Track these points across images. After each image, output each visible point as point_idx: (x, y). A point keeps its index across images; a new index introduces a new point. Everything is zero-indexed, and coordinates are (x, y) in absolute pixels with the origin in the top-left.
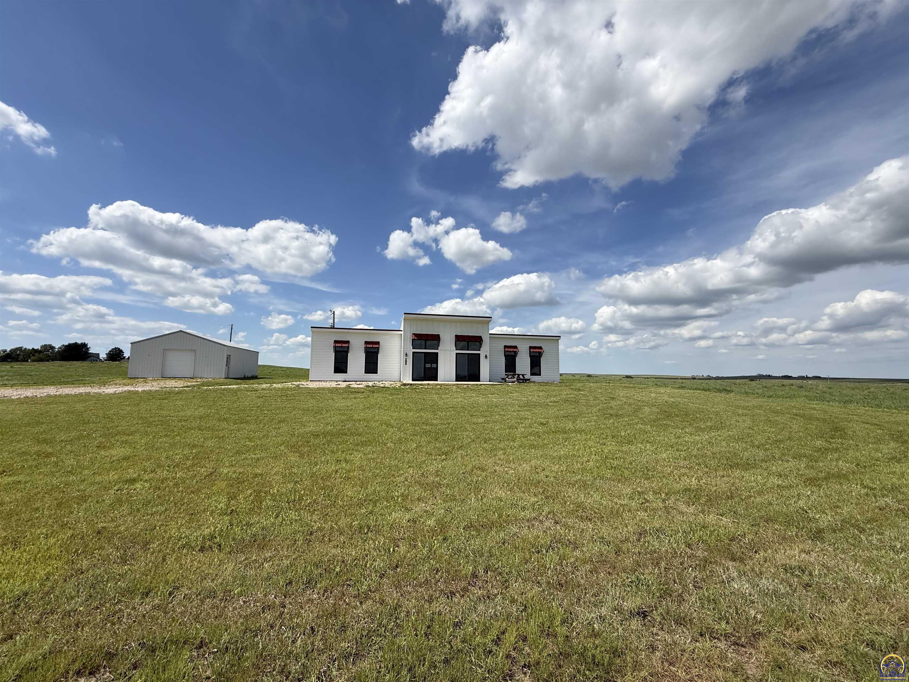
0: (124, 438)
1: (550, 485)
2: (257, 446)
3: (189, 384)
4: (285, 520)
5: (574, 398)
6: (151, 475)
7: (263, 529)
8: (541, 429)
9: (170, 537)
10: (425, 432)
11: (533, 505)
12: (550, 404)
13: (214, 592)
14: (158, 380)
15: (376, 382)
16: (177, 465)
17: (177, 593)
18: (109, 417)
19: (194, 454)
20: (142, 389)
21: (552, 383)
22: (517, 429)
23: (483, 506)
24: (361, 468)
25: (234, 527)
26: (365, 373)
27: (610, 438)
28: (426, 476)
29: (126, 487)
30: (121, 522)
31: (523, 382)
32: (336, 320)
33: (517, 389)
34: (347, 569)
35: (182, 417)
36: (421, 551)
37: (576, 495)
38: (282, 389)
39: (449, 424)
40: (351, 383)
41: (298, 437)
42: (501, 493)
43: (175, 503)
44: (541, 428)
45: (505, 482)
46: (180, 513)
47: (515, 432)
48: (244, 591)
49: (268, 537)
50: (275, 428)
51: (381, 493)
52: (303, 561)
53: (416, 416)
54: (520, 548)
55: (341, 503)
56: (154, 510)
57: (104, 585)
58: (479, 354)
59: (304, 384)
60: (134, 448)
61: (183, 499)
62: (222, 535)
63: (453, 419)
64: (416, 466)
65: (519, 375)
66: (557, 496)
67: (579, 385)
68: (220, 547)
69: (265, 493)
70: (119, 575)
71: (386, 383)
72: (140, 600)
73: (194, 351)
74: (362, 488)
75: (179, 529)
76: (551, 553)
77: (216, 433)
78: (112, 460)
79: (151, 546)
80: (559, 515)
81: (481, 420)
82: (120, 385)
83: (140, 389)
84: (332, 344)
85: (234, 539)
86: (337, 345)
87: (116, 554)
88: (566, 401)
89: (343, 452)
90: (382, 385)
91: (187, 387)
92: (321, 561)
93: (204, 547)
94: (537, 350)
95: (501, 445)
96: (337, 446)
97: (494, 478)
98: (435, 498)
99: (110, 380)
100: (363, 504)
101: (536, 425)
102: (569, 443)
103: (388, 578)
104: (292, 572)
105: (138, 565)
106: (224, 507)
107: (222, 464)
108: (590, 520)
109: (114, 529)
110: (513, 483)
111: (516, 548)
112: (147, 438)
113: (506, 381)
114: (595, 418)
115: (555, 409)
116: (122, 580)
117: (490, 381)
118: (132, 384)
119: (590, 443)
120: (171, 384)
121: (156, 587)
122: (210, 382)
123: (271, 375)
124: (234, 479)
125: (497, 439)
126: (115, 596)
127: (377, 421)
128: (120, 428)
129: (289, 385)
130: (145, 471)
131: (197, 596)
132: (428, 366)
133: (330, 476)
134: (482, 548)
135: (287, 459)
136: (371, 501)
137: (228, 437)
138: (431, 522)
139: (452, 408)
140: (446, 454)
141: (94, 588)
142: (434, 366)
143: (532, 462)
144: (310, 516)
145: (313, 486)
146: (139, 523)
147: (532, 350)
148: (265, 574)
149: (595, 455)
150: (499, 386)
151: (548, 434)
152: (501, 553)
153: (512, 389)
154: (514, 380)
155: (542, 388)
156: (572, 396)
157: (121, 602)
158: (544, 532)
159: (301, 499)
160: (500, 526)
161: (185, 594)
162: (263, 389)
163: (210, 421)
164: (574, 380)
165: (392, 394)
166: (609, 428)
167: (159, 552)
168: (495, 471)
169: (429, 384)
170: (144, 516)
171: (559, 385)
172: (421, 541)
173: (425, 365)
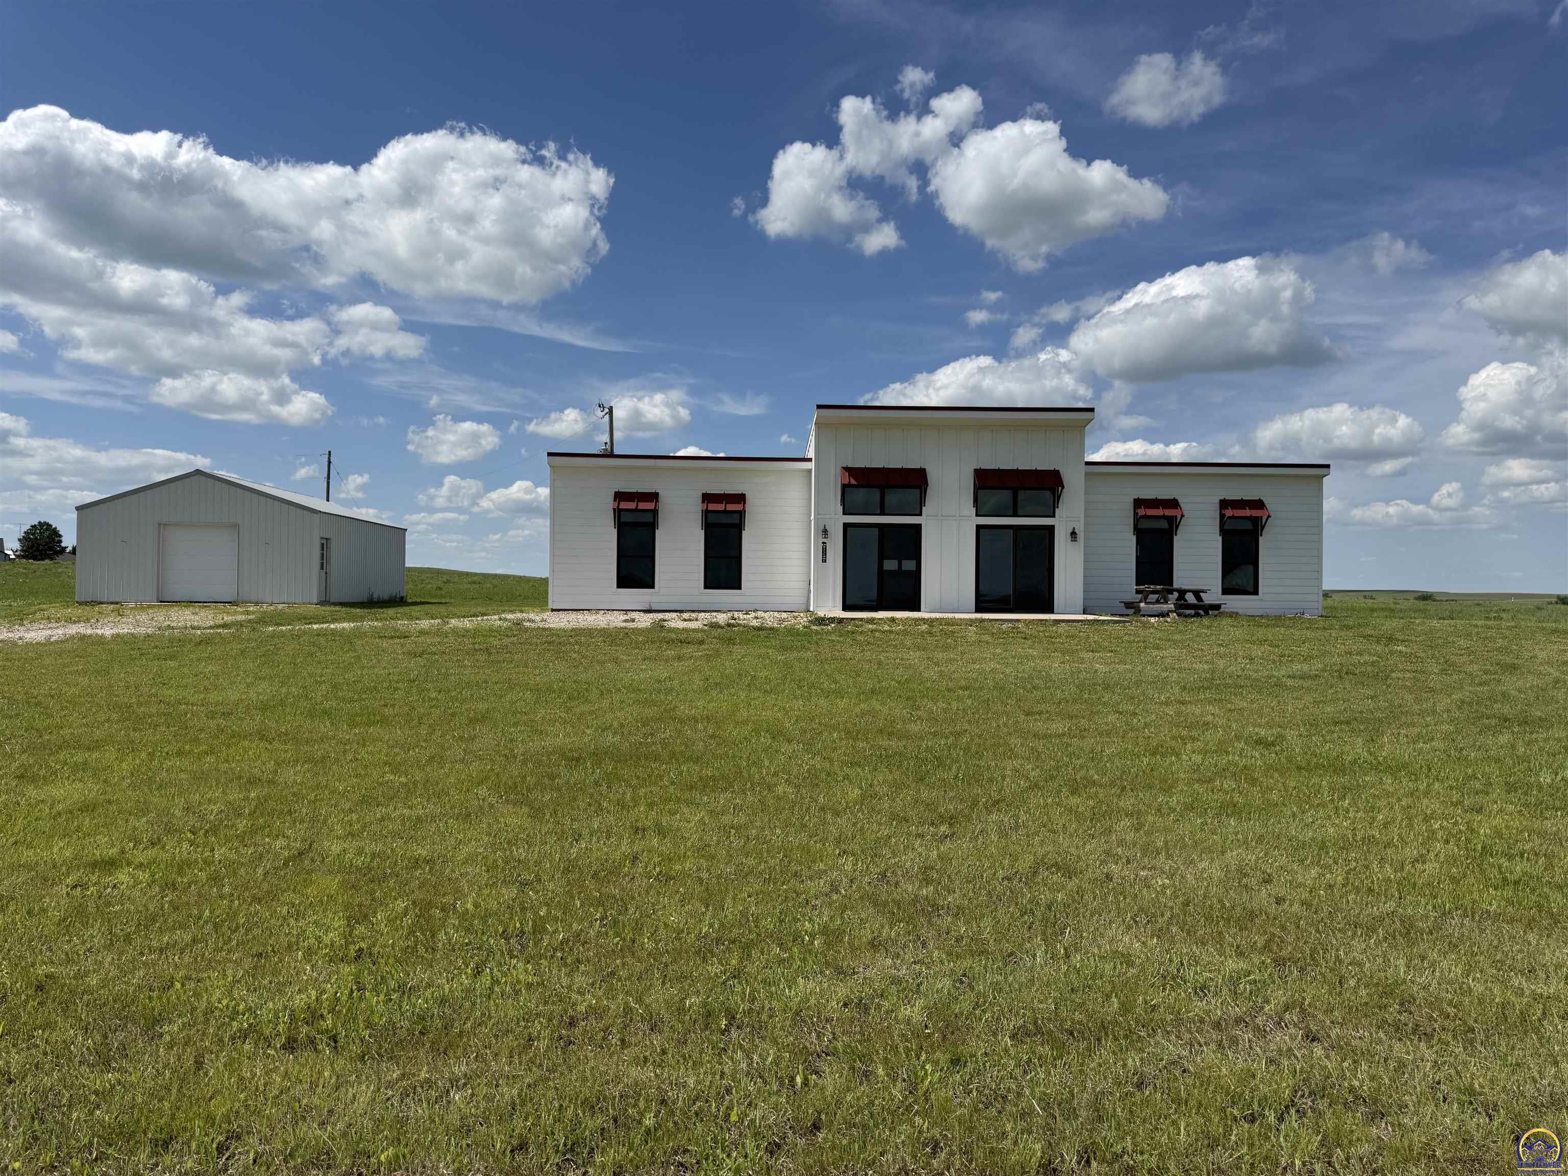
0: (79, 757)
1: (1290, 927)
2: (415, 784)
3: (228, 619)
4: (498, 982)
5: (1373, 664)
6: (151, 853)
7: (443, 1001)
8: (1257, 758)
9: (209, 1011)
10: (887, 759)
11: (1234, 981)
12: (1290, 682)
13: (328, 1154)
14: (149, 607)
15: (736, 615)
16: (214, 830)
17: (236, 1148)
18: (38, 704)
19: (254, 803)
20: (115, 631)
21: (1297, 618)
22: (1178, 755)
23: (1073, 977)
24: (702, 850)
25: (367, 994)
26: (706, 587)
27: (1497, 792)
28: (893, 880)
29: (94, 878)
30: (90, 964)
31: (1197, 615)
32: (617, 435)
33: (1177, 637)
34: (676, 1123)
35: (217, 704)
36: (886, 1088)
37: (1380, 960)
38: (475, 633)
39: (958, 735)
40: (667, 616)
41: (524, 762)
42: (1128, 942)
43: (216, 927)
44: (1257, 755)
45: (1141, 909)
46: (229, 951)
47: (1172, 764)
48: (404, 1156)
49: (456, 1024)
50: (461, 738)
51: (763, 923)
52: (551, 1094)
53: (857, 710)
54: (1193, 1103)
55: (649, 945)
56: (165, 939)
57: (64, 1114)
58: (1051, 529)
59: (535, 618)
60: (105, 781)
61: (235, 914)
62: (339, 1011)
63: (969, 722)
64: (863, 851)
65: (1182, 593)
66: (1313, 959)
67: (1389, 625)
68: (336, 1042)
69: (442, 910)
70: (96, 1093)
71: (766, 615)
72: (150, 1157)
73: (236, 526)
74: (707, 906)
75: (230, 992)
76: (1296, 1125)
77: (307, 748)
78: (54, 811)
79: (166, 1028)
80: (1320, 1016)
81: (1058, 726)
82: (58, 620)
83: (108, 632)
84: (609, 504)
85: (369, 1025)
86: (624, 505)
87: (83, 1044)
88: (1343, 673)
89: (651, 806)
90: (755, 623)
91: (225, 626)
92: (601, 1097)
93: (295, 1041)
94: (1247, 512)
95: (1127, 802)
96: (634, 789)
97: (1104, 898)
98: (924, 944)
99: (33, 609)
100: (711, 951)
101: (1242, 745)
102: (1354, 803)
103: (792, 1156)
104: (526, 1119)
105: (139, 1074)
106: (339, 941)
107: (325, 830)
108: (1429, 1036)
109: (74, 982)
110: (1168, 914)
111: (1178, 1101)
112: (134, 759)
113: (1137, 611)
114: (1445, 727)
115: (1308, 699)
116: (104, 1106)
117: (1084, 613)
118: (88, 620)
119: (1430, 805)
120: (182, 618)
121: (185, 1129)
122: (281, 614)
123: (442, 596)
124: (359, 869)
125: (1113, 784)
126: (91, 1144)
127: (745, 722)
128: (66, 732)
129: (494, 620)
130: (137, 842)
131: (286, 1161)
132: (890, 565)
133: (615, 871)
134: (1071, 1093)
135: (498, 822)
136: (734, 942)
137: (337, 760)
138: (914, 1012)
139: (966, 688)
140: (951, 820)
141: (42, 1121)
142: (909, 565)
143: (1229, 854)
144: (568, 975)
145: (572, 897)
146: (132, 972)
147: (1229, 513)
148: (454, 1119)
149: (1447, 842)
150: (1118, 627)
151: (1282, 775)
152: (1131, 1112)
153: (1159, 635)
154: (1165, 607)
155: (1260, 633)
156: (1367, 658)
157: (107, 1159)
158: (1271, 1061)
159: (539, 929)
160: (1126, 1037)
161: (256, 1153)
162: (422, 633)
163: (288, 718)
164: (1372, 610)
165: (784, 648)
166: (1498, 760)
167: (186, 1044)
168: (1109, 877)
169: (893, 620)
170: (142, 954)
171: (1321, 624)
172: (886, 1061)
173: (881, 565)
